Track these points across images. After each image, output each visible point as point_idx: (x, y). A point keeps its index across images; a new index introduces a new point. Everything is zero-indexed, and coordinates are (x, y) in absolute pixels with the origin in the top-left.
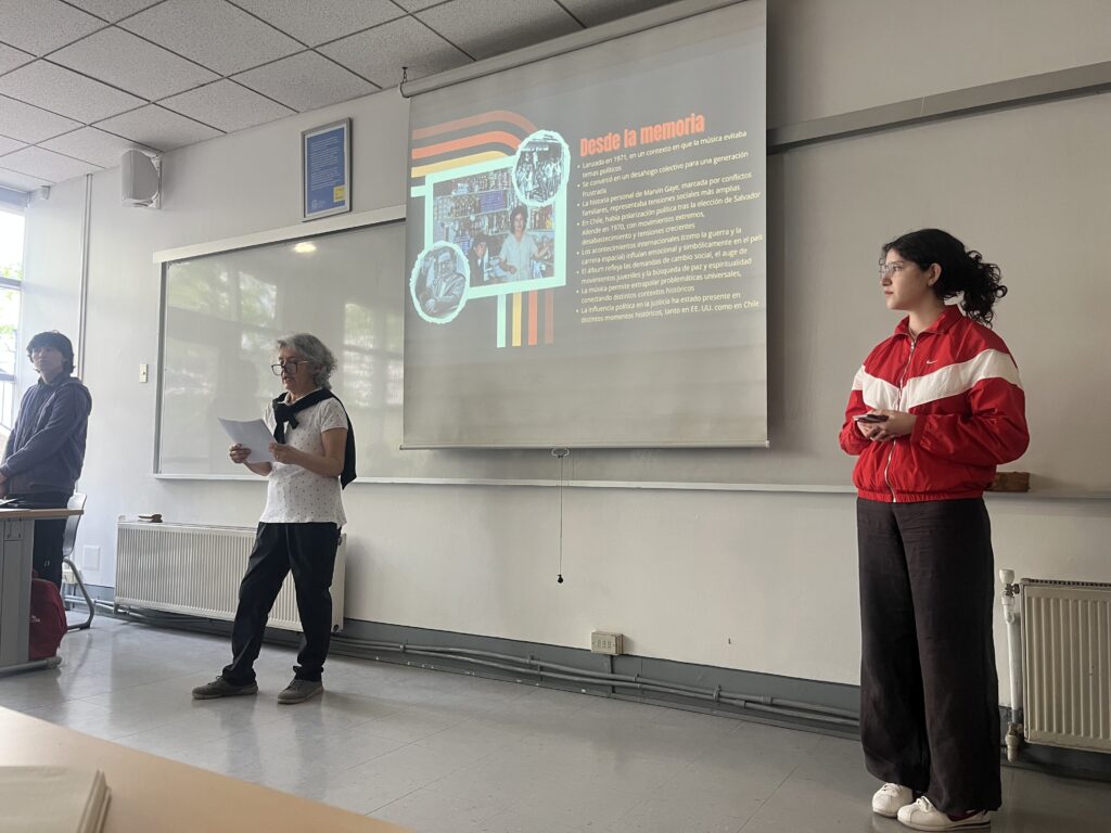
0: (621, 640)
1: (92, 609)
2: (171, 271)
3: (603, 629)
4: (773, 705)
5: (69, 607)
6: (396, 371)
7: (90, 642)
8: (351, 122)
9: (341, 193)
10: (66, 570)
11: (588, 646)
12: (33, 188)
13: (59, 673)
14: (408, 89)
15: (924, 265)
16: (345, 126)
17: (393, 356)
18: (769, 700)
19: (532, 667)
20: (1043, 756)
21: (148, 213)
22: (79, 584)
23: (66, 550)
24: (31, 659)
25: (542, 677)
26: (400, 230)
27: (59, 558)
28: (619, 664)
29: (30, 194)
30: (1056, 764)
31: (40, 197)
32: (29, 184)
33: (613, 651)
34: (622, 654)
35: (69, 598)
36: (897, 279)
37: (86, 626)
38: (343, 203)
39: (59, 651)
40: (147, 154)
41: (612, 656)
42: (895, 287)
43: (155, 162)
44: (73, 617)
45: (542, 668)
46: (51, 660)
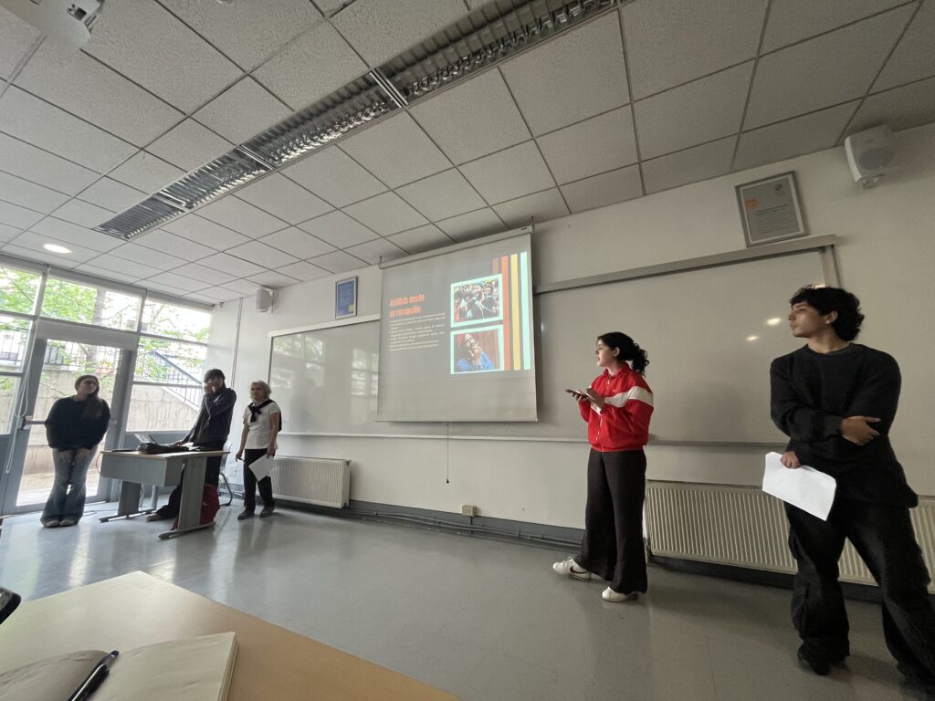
0: (475, 509)
1: (232, 495)
2: (275, 340)
3: (466, 504)
4: (543, 539)
5: (221, 494)
6: (376, 378)
7: (230, 512)
8: (357, 278)
9: (352, 308)
10: (221, 477)
11: (461, 512)
12: (214, 303)
13: (214, 529)
14: (382, 266)
15: (612, 347)
16: (355, 280)
17: (375, 373)
18: (541, 536)
19: (435, 522)
20: (661, 560)
21: (267, 315)
22: (226, 484)
23: (221, 468)
24: (201, 523)
25: (440, 527)
26: (378, 323)
27: (218, 472)
28: (474, 520)
29: (213, 305)
30: (666, 564)
31: (218, 307)
32: (214, 302)
33: (471, 514)
34: (475, 515)
35: (221, 490)
36: (601, 352)
37: (228, 505)
38: (352, 312)
39: (215, 519)
40: (267, 290)
41: (471, 517)
42: (600, 356)
43: (271, 293)
44: (223, 500)
45: (440, 523)
46: (211, 524)
